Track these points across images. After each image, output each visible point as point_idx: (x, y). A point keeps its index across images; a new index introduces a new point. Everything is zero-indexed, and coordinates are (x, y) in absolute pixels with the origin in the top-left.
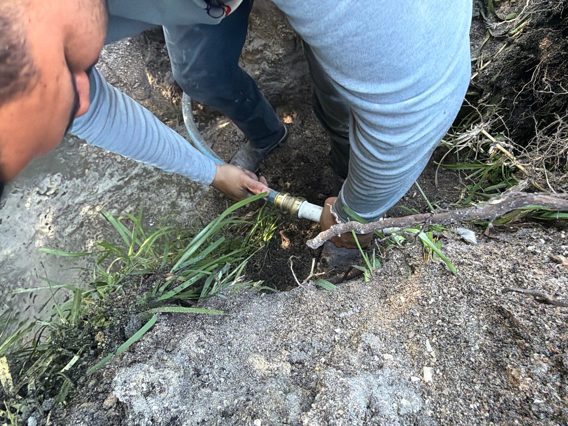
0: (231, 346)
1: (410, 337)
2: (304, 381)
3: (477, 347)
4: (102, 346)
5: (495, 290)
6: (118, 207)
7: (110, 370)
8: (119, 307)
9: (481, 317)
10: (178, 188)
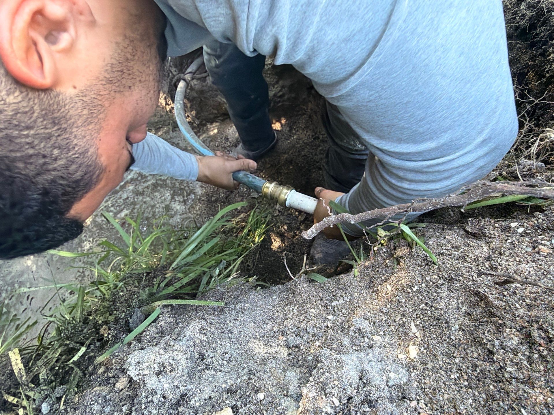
0: (232, 333)
1: (397, 320)
2: (300, 363)
3: (457, 327)
4: (108, 338)
5: (473, 276)
6: (114, 211)
7: (119, 357)
8: (122, 303)
9: (460, 301)
10: (172, 192)
